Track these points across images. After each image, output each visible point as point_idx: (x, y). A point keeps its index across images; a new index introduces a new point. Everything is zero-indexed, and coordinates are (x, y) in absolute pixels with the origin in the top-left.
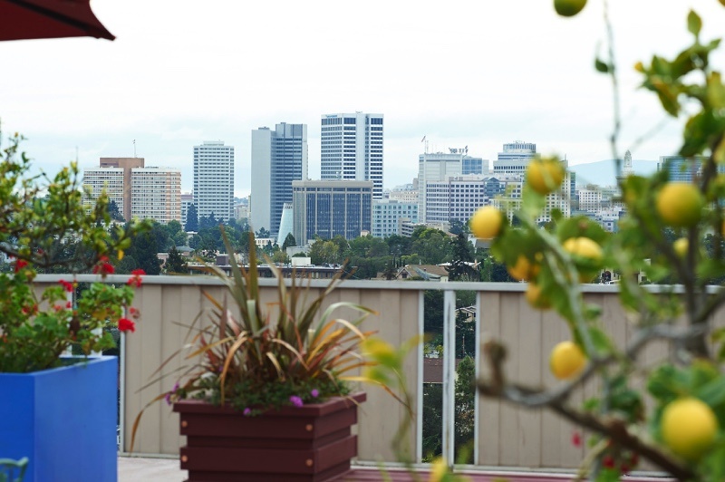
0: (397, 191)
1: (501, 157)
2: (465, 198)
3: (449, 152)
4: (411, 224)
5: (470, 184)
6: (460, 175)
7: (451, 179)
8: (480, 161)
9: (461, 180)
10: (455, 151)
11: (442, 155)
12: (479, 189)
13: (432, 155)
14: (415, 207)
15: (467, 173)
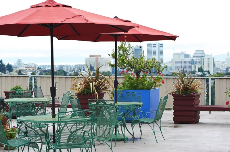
0: (167, 63)
1: (194, 54)
2: (185, 64)
3: (181, 53)
4: (171, 71)
5: (186, 61)
6: (183, 58)
7: (181, 60)
8: (189, 55)
9: (184, 60)
10: (182, 52)
11: (179, 53)
12: (189, 62)
13: (176, 53)
14: (172, 67)
15: (185, 58)
